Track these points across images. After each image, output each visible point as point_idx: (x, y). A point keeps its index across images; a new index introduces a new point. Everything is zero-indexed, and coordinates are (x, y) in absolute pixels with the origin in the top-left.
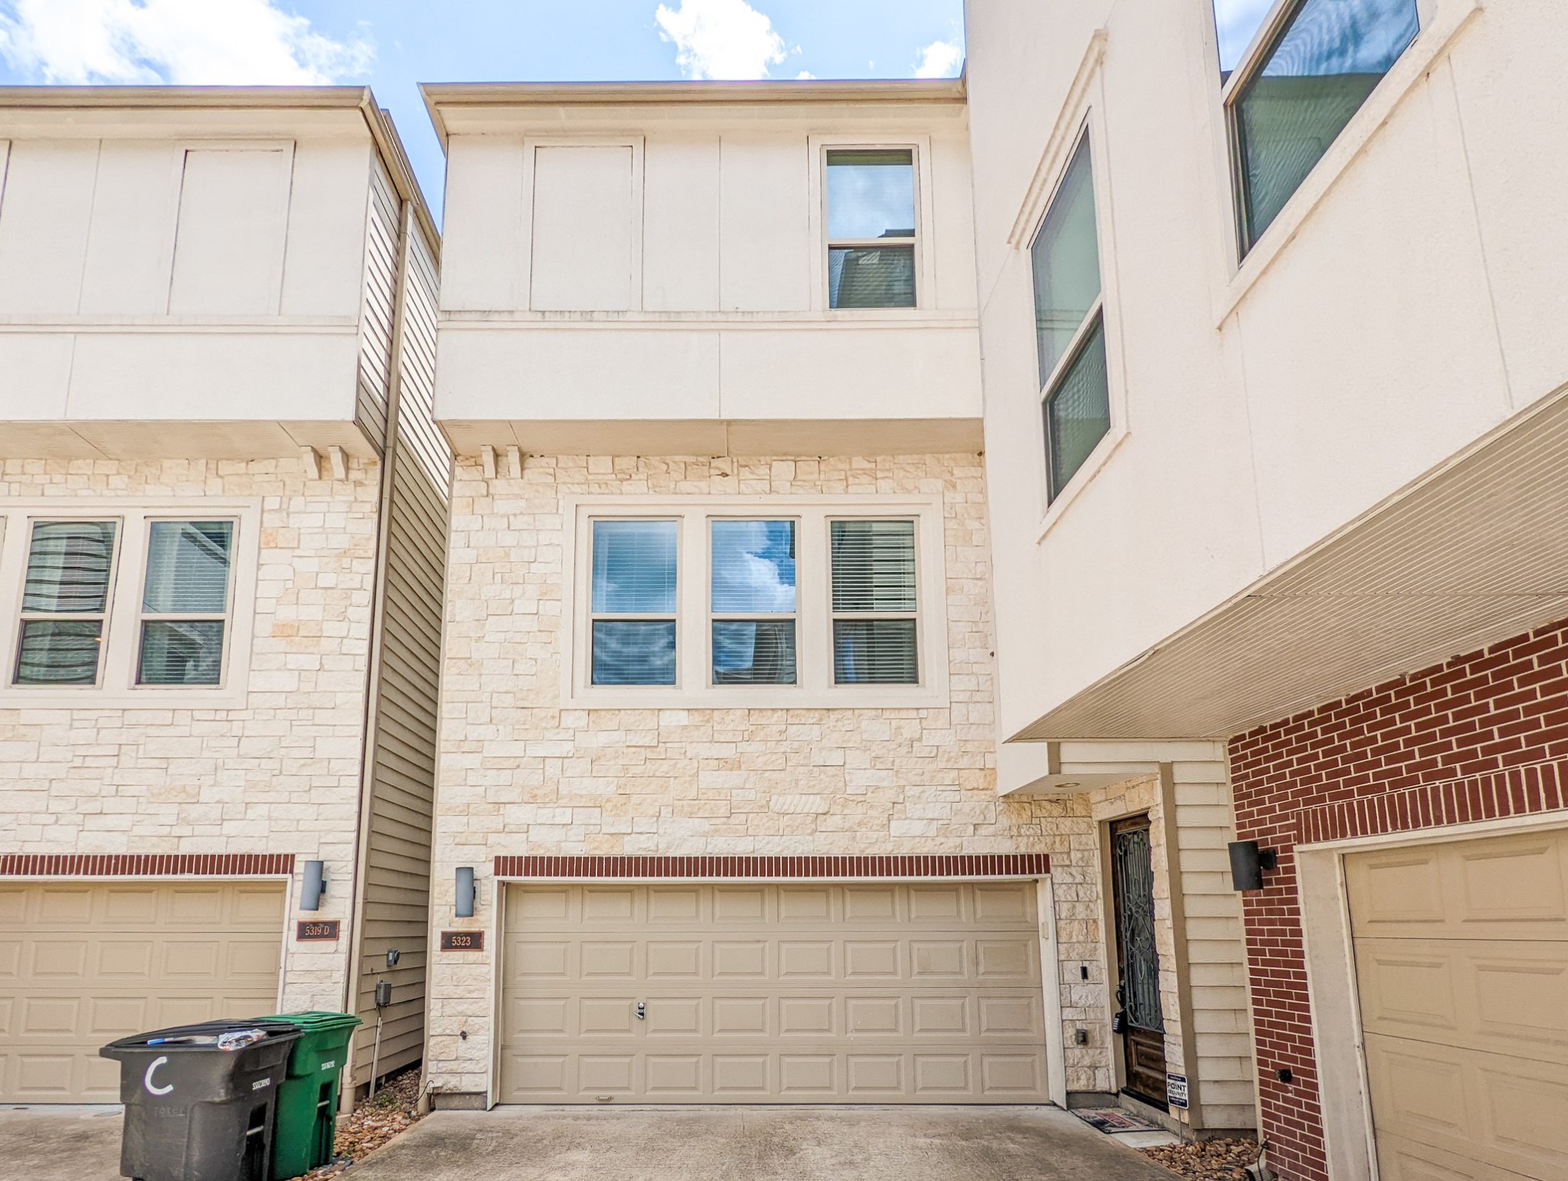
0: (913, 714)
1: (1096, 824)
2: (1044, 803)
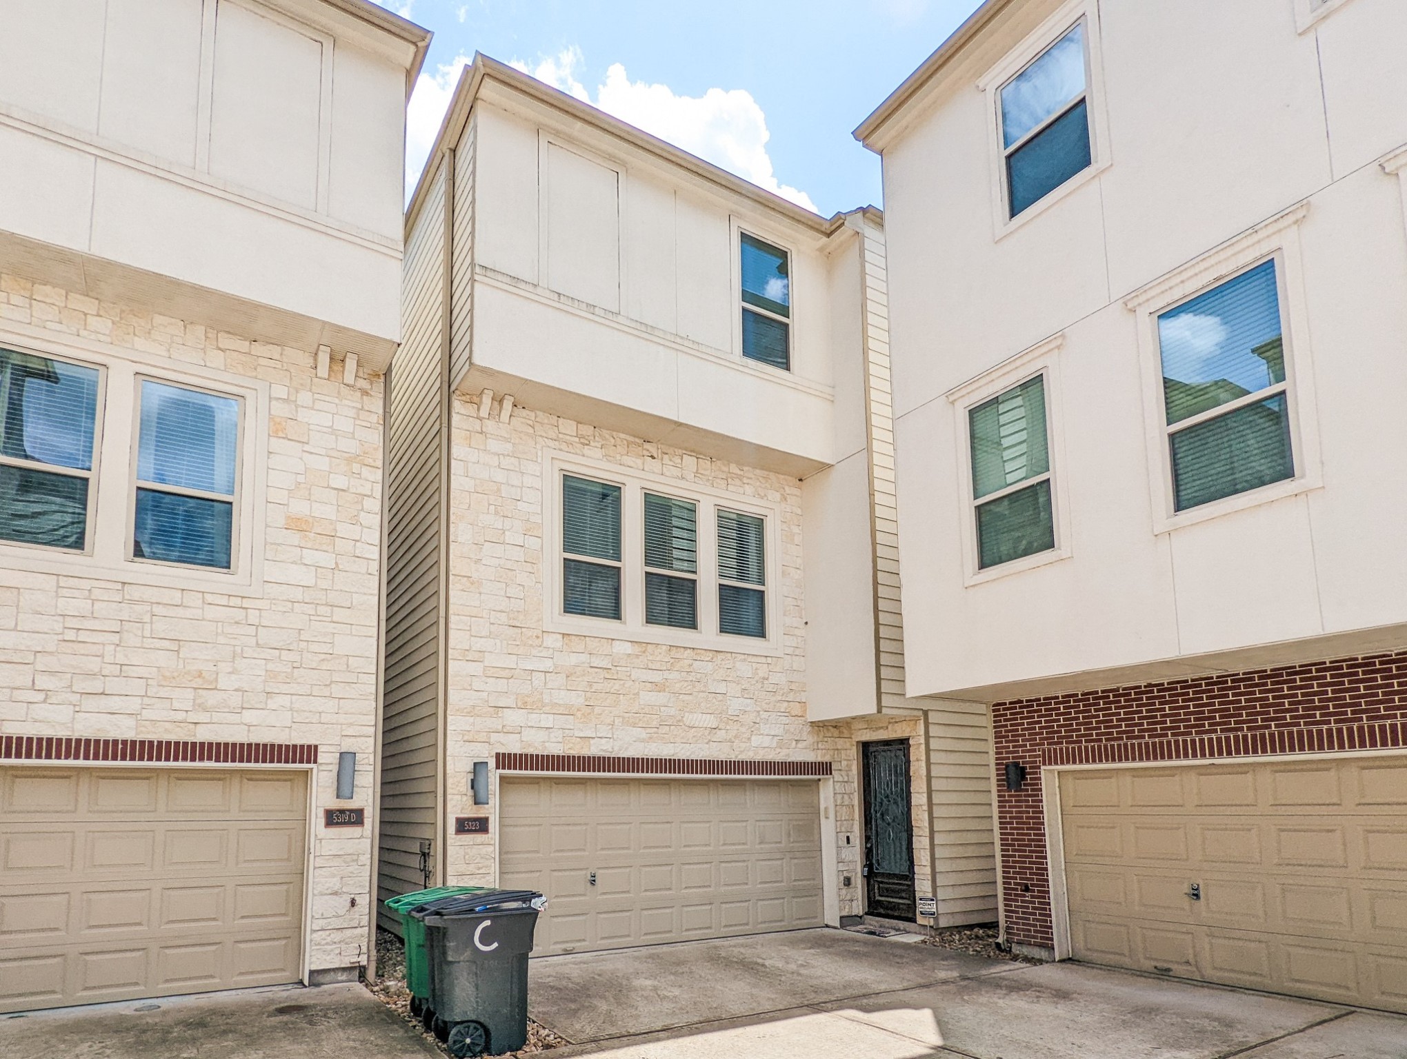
0: (763, 660)
1: (855, 744)
2: (830, 728)
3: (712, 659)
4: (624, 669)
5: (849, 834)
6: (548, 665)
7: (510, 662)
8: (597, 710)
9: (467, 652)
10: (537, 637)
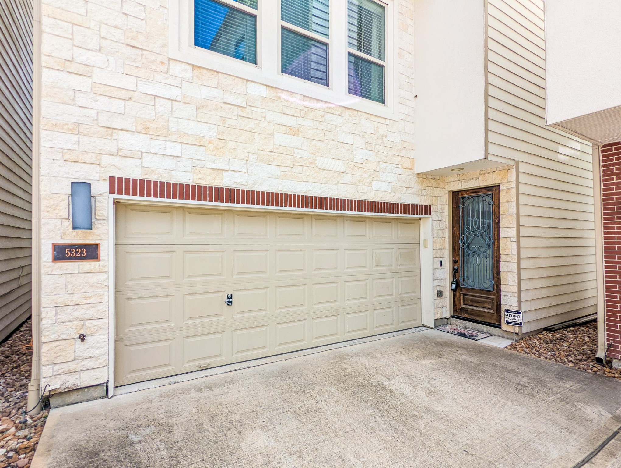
0: (383, 121)
1: (447, 193)
2: (431, 180)
3: (342, 113)
4: (259, 110)
5: (441, 259)
6: (175, 93)
7: (129, 83)
8: (230, 145)
9: (67, 63)
10: (163, 63)
